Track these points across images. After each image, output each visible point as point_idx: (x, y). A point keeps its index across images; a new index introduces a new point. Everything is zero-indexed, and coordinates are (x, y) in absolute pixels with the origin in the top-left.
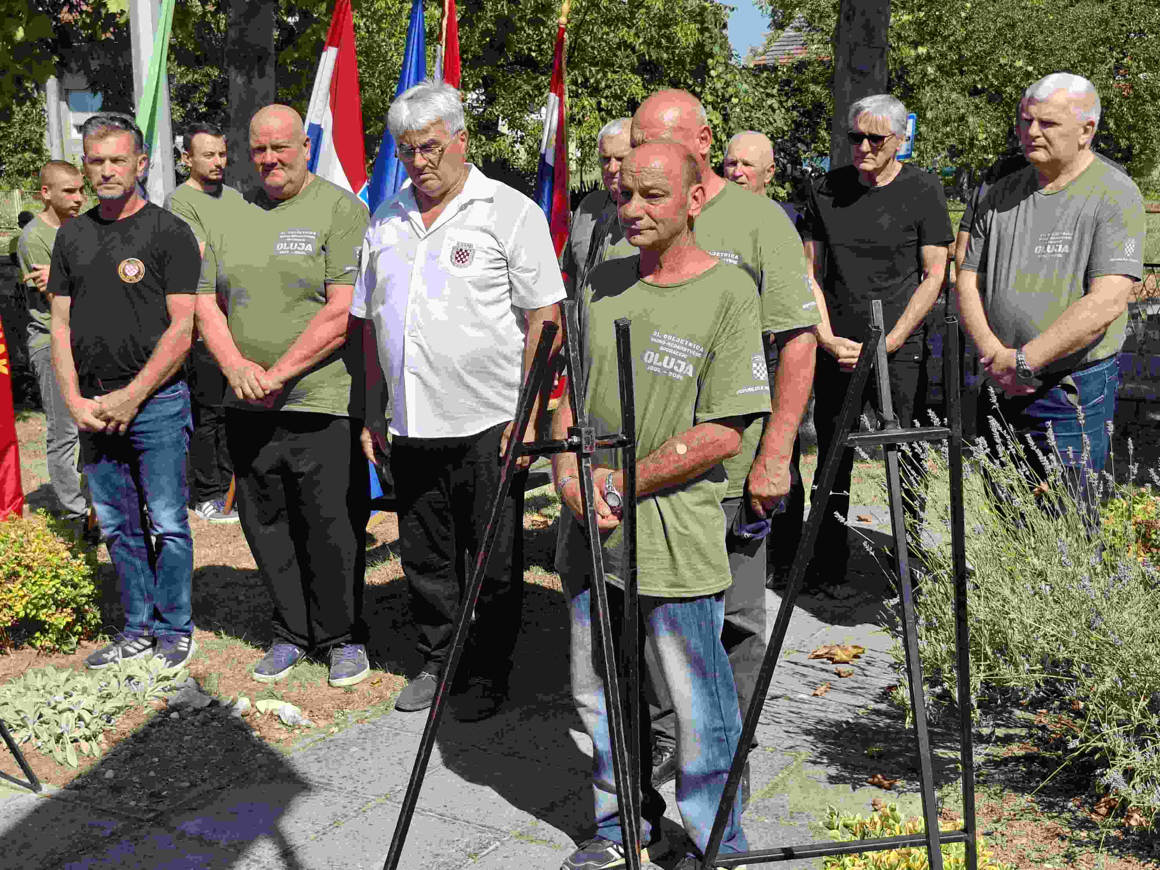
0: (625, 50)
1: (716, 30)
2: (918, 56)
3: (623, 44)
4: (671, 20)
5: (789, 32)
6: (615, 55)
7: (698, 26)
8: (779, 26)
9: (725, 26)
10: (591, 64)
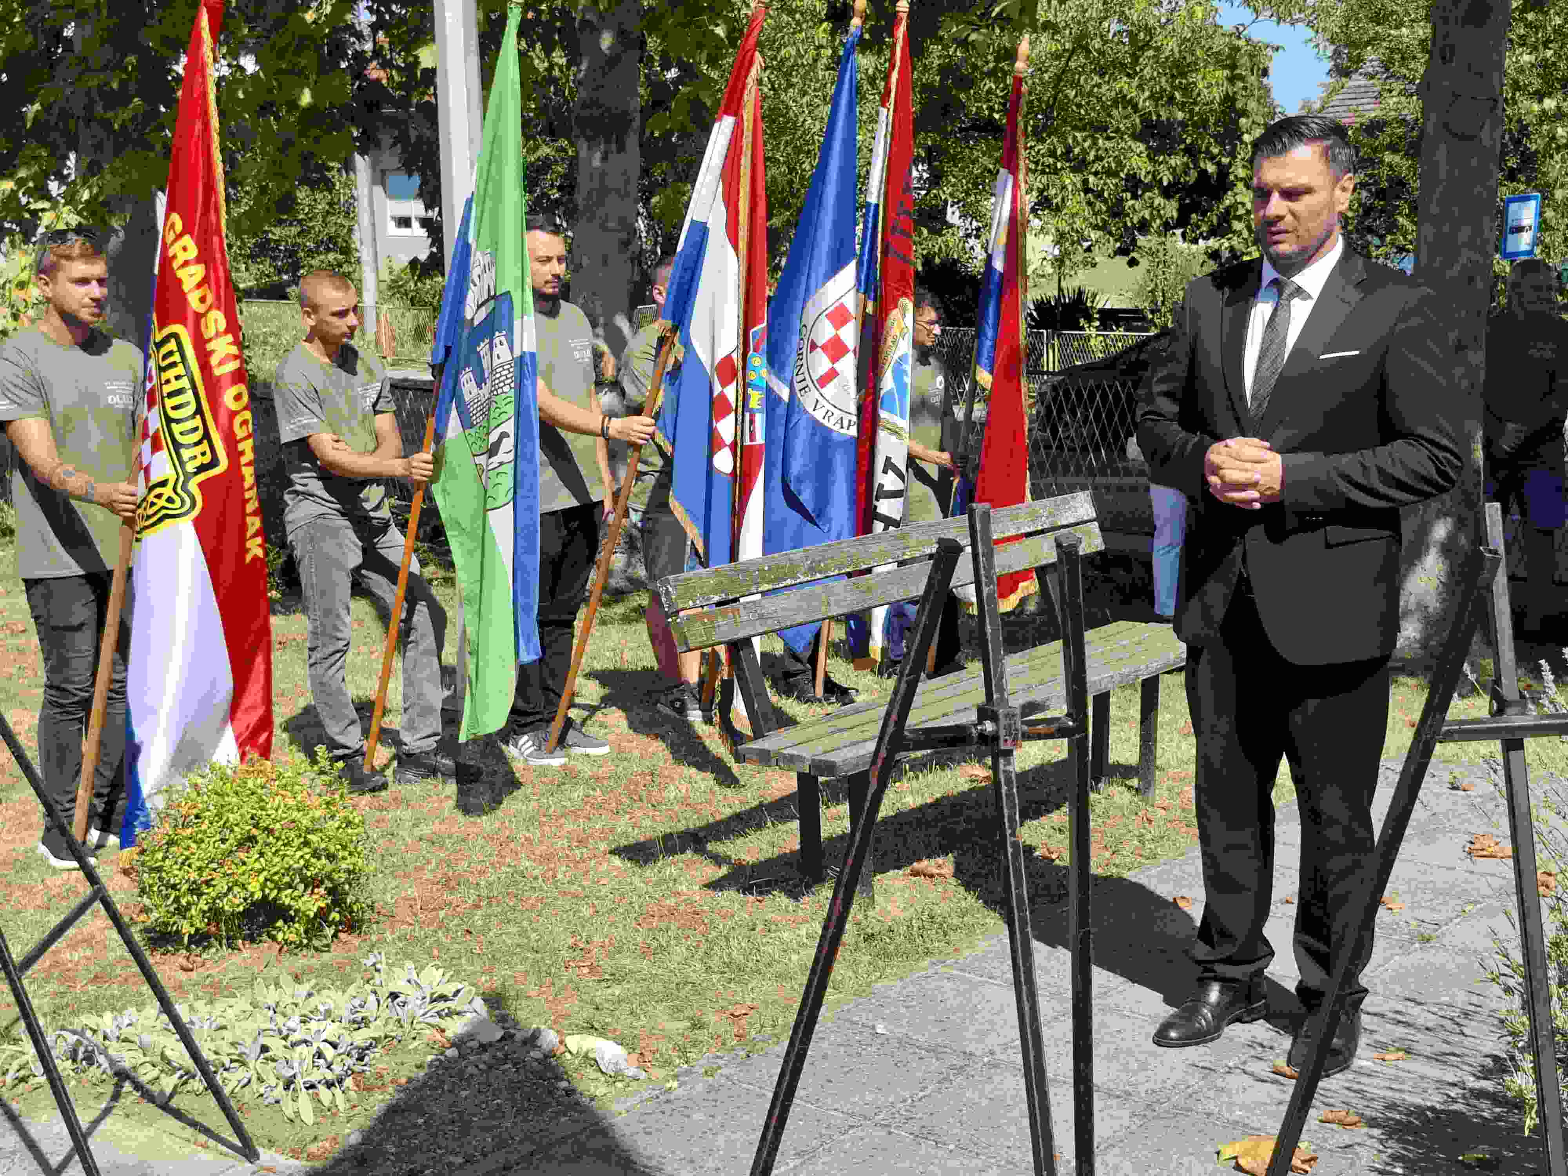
0: (1124, 108)
1: (1253, 79)
2: (1544, 111)
3: (1122, 100)
4: (1189, 65)
5: (1357, 80)
6: (1110, 115)
7: (1227, 72)
8: (1342, 72)
9: (1265, 72)
10: (1075, 128)
